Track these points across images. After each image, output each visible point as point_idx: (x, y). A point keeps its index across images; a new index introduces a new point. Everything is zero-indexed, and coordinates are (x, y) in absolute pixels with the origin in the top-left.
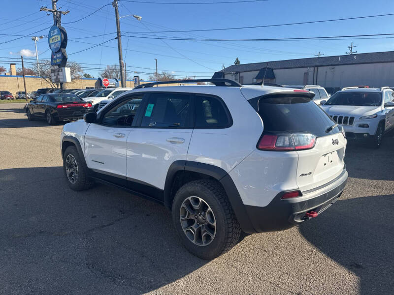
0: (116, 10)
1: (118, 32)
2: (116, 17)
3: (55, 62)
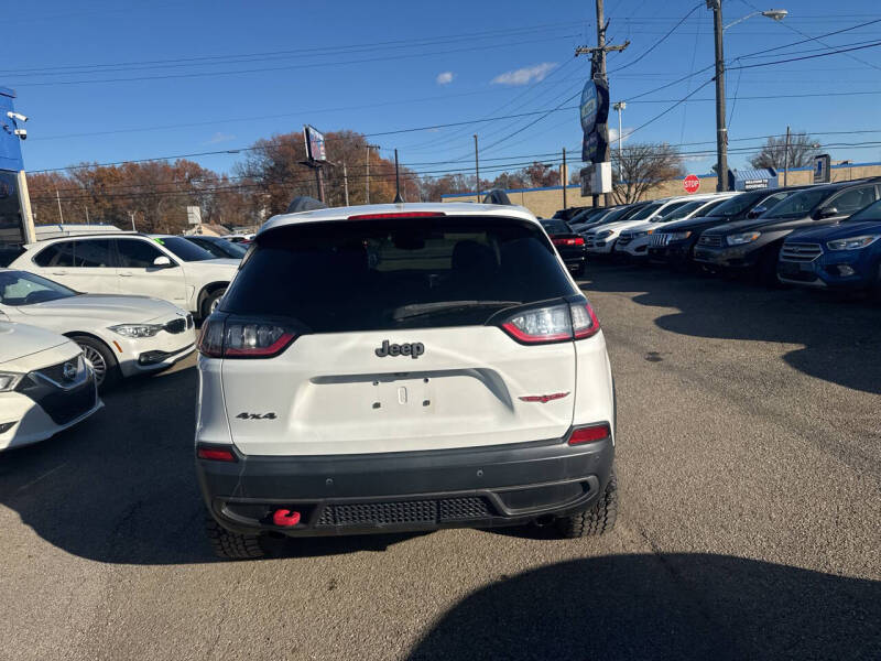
0: (715, 13)
1: (719, 63)
2: (716, 29)
3: (588, 153)
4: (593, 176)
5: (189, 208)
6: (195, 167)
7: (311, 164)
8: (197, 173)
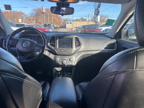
3: (95, 14)
4: (96, 18)
5: (19, 19)
6: (22, 12)
7: (43, 13)
8: (23, 14)
